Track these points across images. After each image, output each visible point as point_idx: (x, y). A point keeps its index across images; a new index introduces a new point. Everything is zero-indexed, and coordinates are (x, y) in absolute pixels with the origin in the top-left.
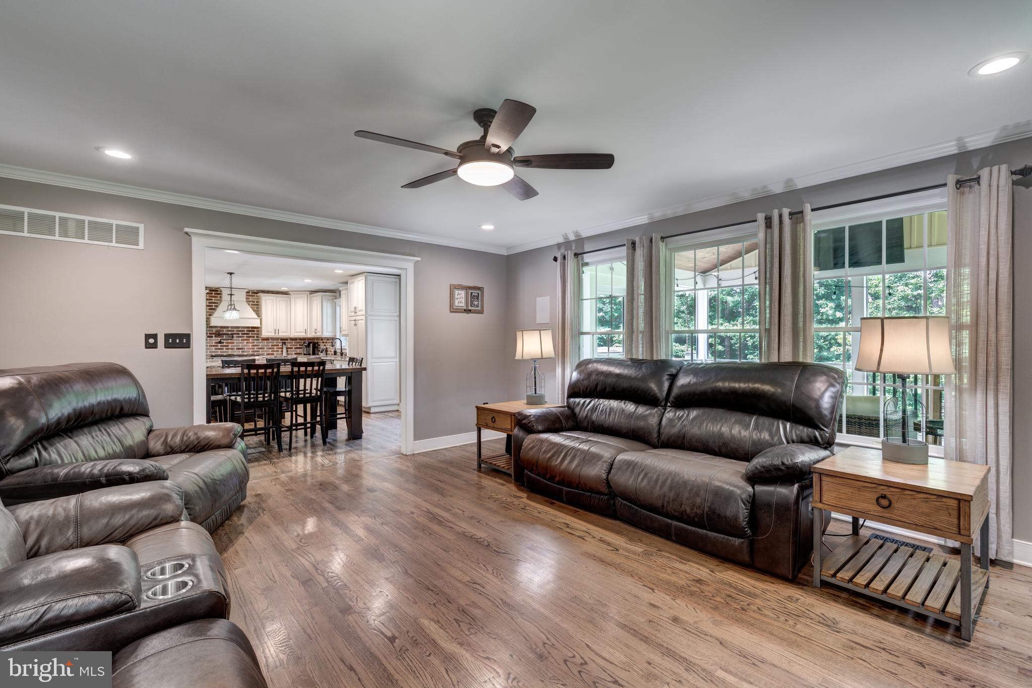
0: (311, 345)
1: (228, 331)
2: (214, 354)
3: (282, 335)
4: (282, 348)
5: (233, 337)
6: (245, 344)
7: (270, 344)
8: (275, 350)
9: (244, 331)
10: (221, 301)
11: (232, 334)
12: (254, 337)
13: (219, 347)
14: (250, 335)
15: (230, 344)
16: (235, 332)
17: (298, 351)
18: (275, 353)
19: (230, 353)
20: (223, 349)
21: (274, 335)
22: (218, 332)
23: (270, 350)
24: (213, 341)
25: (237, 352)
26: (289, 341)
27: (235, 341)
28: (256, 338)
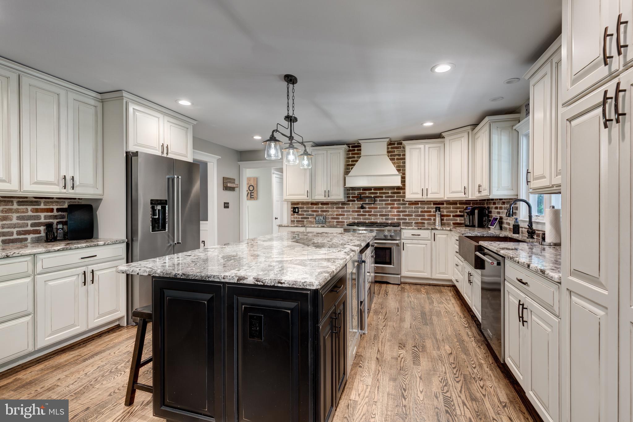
0: (476, 211)
1: (371, 193)
2: (356, 221)
3: (432, 197)
4: (435, 216)
5: (375, 201)
6: (389, 209)
7: (420, 210)
8: (426, 217)
9: (388, 193)
11: (375, 197)
12: (399, 200)
13: (362, 213)
14: (395, 198)
15: (373, 210)
16: (378, 195)
17: (458, 220)
18: (426, 222)
19: (373, 220)
20: (365, 215)
21: (421, 197)
22: (361, 195)
23: (420, 218)
24: (356, 206)
25: (380, 219)
26: (445, 205)
27: (378, 207)
28: (401, 202)
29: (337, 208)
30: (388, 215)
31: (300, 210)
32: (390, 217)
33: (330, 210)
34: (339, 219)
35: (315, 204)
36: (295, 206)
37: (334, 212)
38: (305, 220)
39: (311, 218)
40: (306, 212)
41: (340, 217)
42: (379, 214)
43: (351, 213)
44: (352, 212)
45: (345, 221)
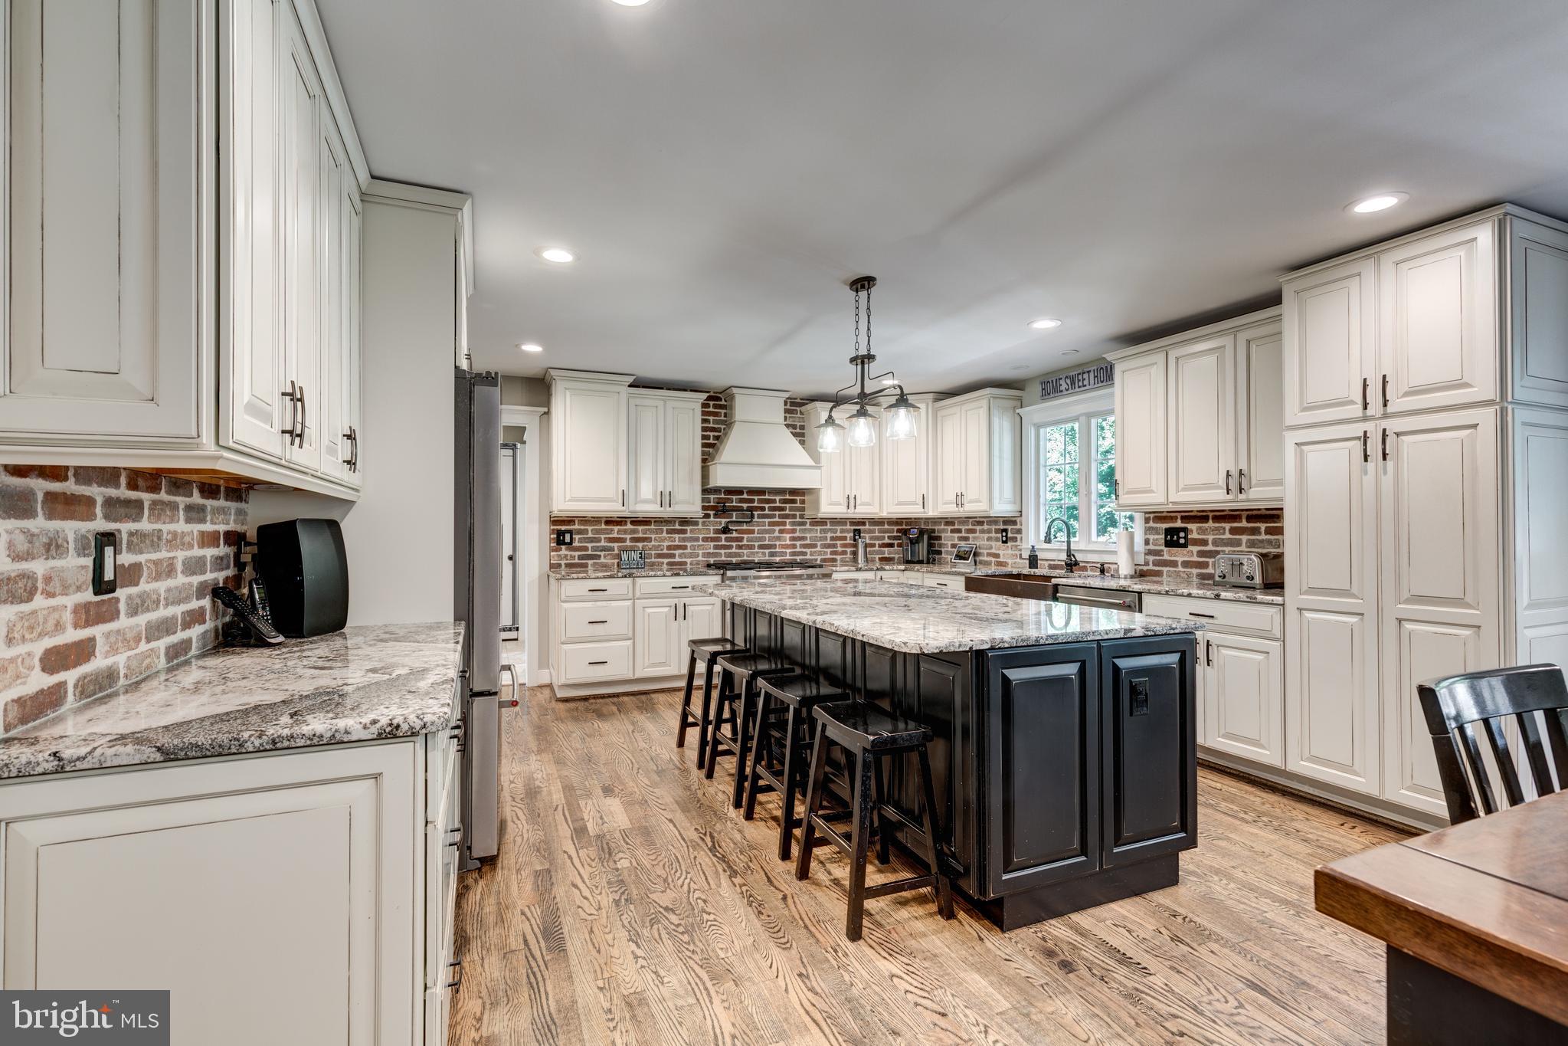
0: (925, 537)
1: (742, 501)
2: (712, 561)
3: (862, 511)
4: (856, 546)
5: (752, 516)
6: (777, 534)
7: (829, 535)
8: (840, 549)
9: (774, 501)
10: (729, 425)
11: (751, 509)
12: (794, 516)
13: (723, 543)
14: (787, 512)
15: (745, 536)
16: (756, 504)
17: (887, 552)
18: (838, 557)
19: (745, 558)
20: (730, 547)
21: (845, 511)
22: (724, 503)
23: (829, 550)
24: (712, 528)
25: (760, 555)
26: (867, 527)
27: (756, 529)
28: (798, 519)
29: (668, 532)
30: (775, 546)
31: (576, 537)
32: (777, 550)
33: (653, 536)
34: (673, 556)
35: (617, 522)
36: (563, 528)
37: (663, 540)
38: (590, 562)
39: (605, 556)
40: (592, 542)
41: (677, 552)
42: (756, 544)
43: (701, 543)
44: (703, 541)
45: (688, 560)
